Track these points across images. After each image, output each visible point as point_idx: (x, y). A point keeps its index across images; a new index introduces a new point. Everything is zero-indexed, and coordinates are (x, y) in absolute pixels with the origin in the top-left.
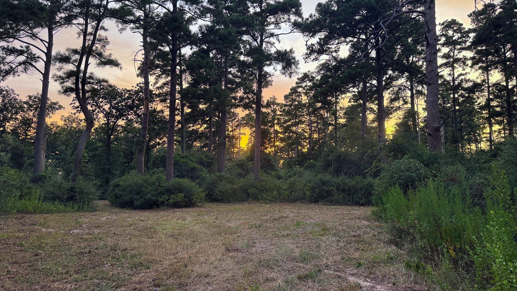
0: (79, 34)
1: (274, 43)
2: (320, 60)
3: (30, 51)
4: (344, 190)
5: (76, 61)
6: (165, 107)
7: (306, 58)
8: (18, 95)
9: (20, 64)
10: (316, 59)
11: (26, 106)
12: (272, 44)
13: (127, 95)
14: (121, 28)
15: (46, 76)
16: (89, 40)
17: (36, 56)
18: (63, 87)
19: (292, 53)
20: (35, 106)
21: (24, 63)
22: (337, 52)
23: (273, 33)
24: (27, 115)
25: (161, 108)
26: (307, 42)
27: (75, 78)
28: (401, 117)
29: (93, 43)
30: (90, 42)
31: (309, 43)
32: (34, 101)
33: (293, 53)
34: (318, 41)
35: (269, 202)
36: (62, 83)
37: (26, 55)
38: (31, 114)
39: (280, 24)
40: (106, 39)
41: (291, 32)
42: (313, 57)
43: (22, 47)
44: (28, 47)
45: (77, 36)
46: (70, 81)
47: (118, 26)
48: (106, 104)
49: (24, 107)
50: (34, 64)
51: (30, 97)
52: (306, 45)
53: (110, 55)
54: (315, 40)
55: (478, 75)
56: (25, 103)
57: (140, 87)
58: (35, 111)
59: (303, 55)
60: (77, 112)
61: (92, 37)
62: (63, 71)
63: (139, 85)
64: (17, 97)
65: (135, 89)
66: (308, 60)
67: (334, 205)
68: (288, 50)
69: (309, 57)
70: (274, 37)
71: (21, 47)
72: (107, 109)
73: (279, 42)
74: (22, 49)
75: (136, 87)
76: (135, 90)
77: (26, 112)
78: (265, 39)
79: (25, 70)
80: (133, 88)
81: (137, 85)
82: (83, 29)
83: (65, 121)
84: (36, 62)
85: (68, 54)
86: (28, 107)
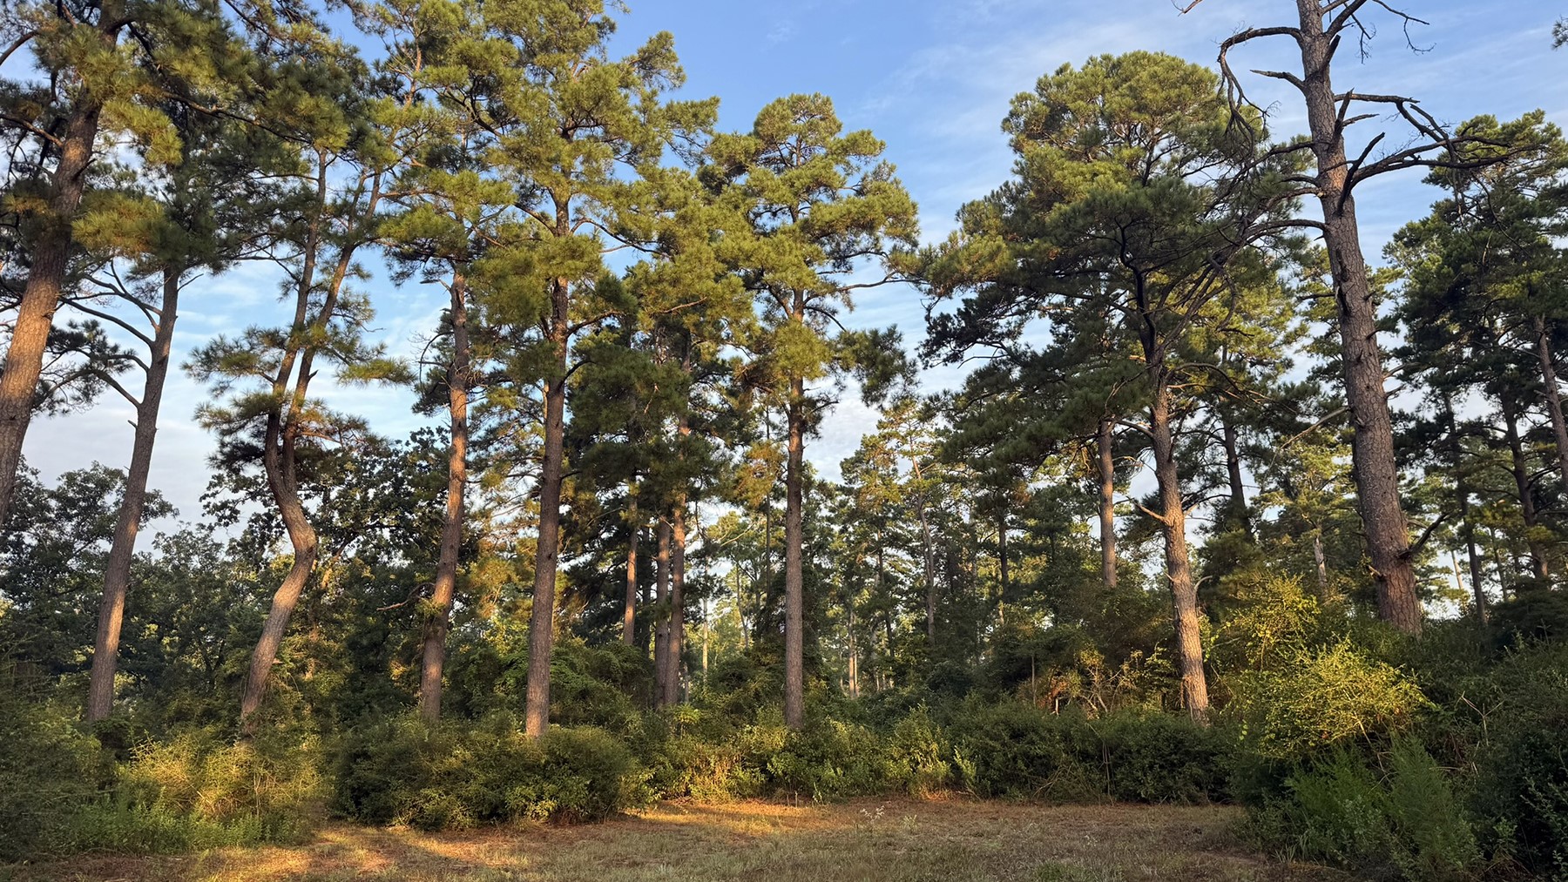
0: (286, 288)
1: (834, 312)
2: (965, 358)
3: (100, 338)
4: (1084, 756)
5: (272, 367)
6: (491, 500)
7: (927, 355)
8: (35, 473)
9: (71, 377)
10: (955, 357)
11: (53, 503)
12: (830, 314)
13: (379, 468)
14: (399, 270)
15: (148, 410)
16: (315, 304)
17: (120, 352)
18: (223, 445)
19: (894, 340)
20: (82, 504)
21: (85, 373)
22: (1014, 338)
23: (834, 284)
24: (54, 533)
25: (483, 504)
26: (929, 310)
27: (266, 417)
28: (1209, 525)
29: (327, 312)
30: (317, 311)
31: (935, 314)
32: (83, 490)
33: (899, 339)
34: (962, 307)
35: (845, 798)
36: (224, 433)
37: (88, 351)
38: (69, 527)
39: (850, 260)
40: (366, 302)
41: (884, 281)
42: (946, 351)
43: (75, 327)
44: (95, 324)
45: (279, 292)
46: (250, 425)
47: (390, 266)
48: (308, 497)
49: (49, 509)
50: (115, 376)
51: (71, 478)
52: (928, 318)
53: (382, 347)
54: (951, 306)
55: (1421, 401)
56: (52, 495)
57: (421, 441)
58: (83, 520)
59: (917, 345)
60: (220, 520)
61: (323, 298)
62: (228, 395)
63: (418, 437)
64: (31, 478)
65: (406, 449)
66: (933, 361)
67: (1059, 805)
68: (883, 331)
69: (934, 352)
70: (837, 293)
71: (71, 325)
72: (313, 511)
73: (852, 309)
74: (76, 331)
75: (407, 444)
76: (406, 453)
77: (51, 523)
78: (808, 299)
79: (87, 394)
80: (399, 447)
81: (413, 437)
82: (299, 273)
83: (167, 549)
84: (121, 370)
85: (247, 347)
86: (60, 509)
